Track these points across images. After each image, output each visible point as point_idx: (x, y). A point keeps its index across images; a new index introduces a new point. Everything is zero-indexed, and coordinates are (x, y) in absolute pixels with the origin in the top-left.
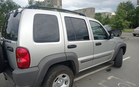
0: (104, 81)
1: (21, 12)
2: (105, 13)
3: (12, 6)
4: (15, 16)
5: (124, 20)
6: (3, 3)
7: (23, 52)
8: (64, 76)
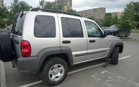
0: (97, 74)
1: (25, 14)
2: (116, 13)
3: (24, 7)
4: (21, 17)
5: (132, 21)
6: (17, 4)
7: (26, 44)
8: (59, 66)
